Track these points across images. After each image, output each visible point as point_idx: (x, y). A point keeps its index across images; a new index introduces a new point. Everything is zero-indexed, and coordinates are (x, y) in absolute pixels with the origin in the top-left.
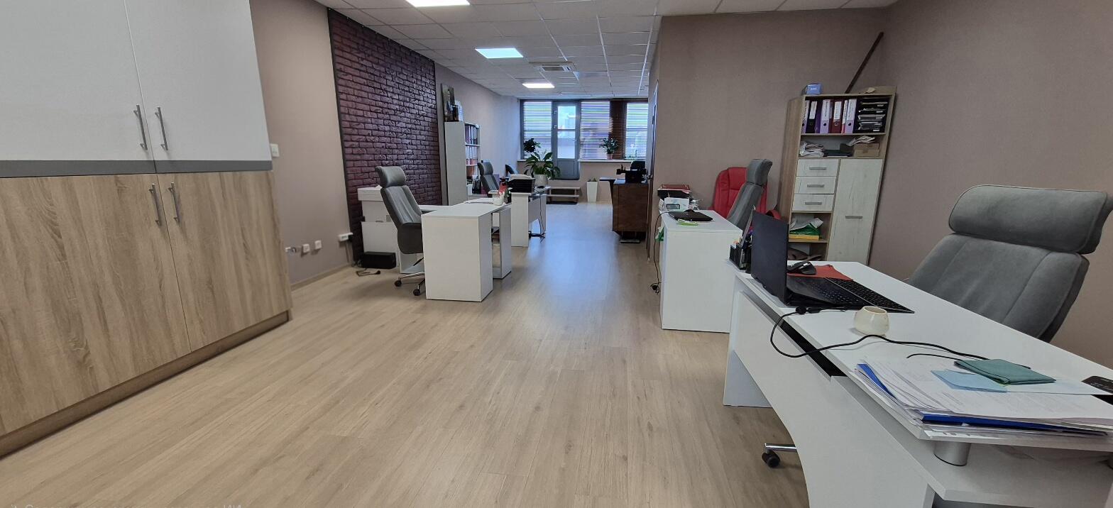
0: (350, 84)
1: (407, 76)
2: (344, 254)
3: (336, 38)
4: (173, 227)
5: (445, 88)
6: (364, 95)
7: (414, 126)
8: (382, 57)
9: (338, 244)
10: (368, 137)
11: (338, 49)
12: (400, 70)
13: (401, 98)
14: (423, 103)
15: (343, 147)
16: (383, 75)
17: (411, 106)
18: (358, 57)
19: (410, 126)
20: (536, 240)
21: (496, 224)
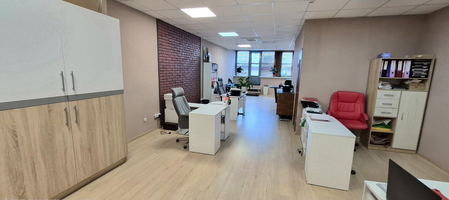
0: (164, 50)
1: (189, 44)
2: (156, 123)
3: (159, 31)
4: (74, 125)
5: (205, 48)
6: (170, 54)
7: (190, 65)
8: (179, 38)
9: (154, 118)
10: (170, 71)
11: (160, 35)
12: (186, 42)
13: (186, 54)
14: (195, 55)
15: (159, 76)
16: (178, 45)
17: (190, 57)
18: (169, 38)
19: (188, 65)
20: (240, 116)
21: (223, 114)
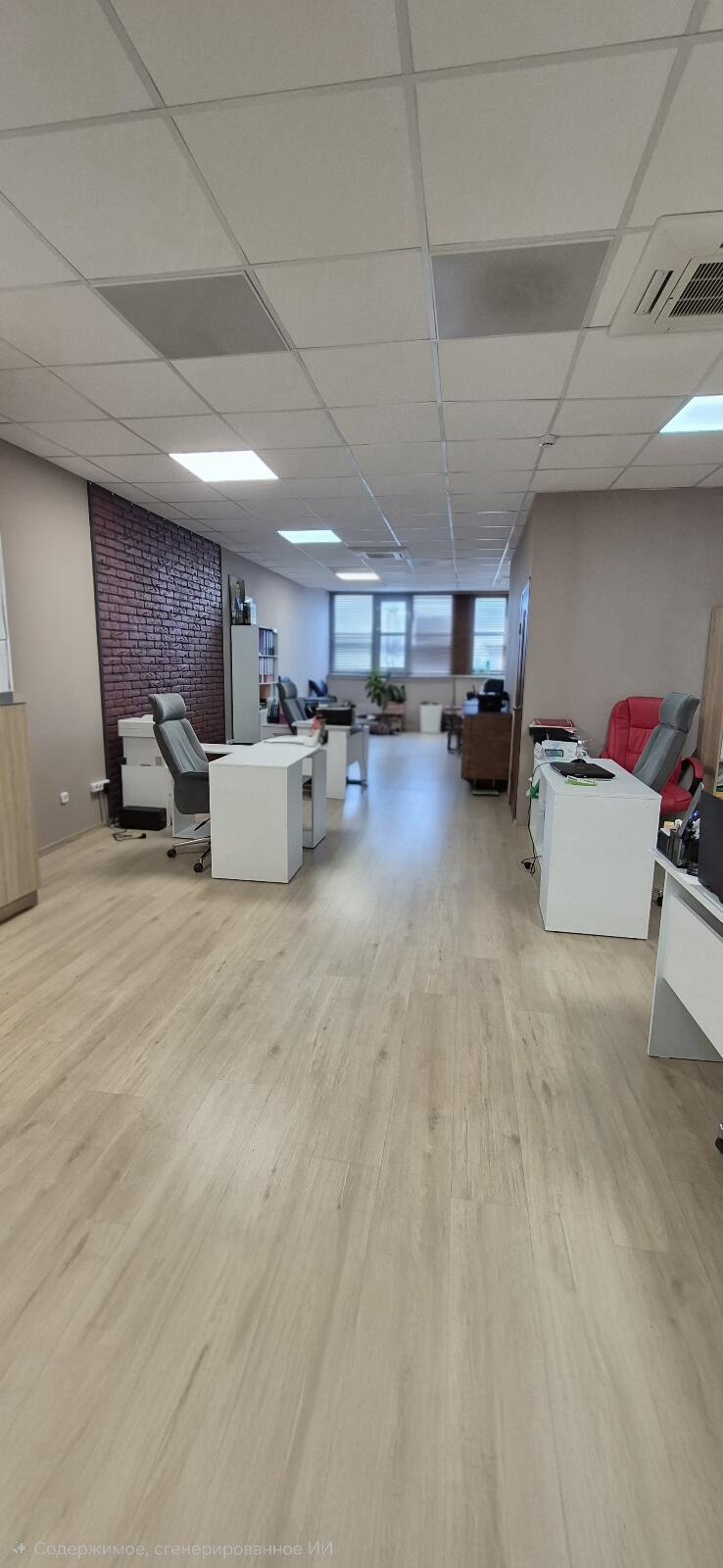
0: (113, 580)
1: (185, 566)
2: (99, 809)
3: (97, 520)
5: (234, 581)
6: (130, 594)
7: (192, 633)
8: (155, 544)
9: (89, 796)
10: (132, 650)
11: (100, 535)
12: (176, 558)
13: (177, 596)
14: (205, 602)
15: (101, 665)
16: (154, 566)
17: (189, 605)
18: (124, 545)
19: (187, 633)
20: (355, 790)
21: (307, 771)
